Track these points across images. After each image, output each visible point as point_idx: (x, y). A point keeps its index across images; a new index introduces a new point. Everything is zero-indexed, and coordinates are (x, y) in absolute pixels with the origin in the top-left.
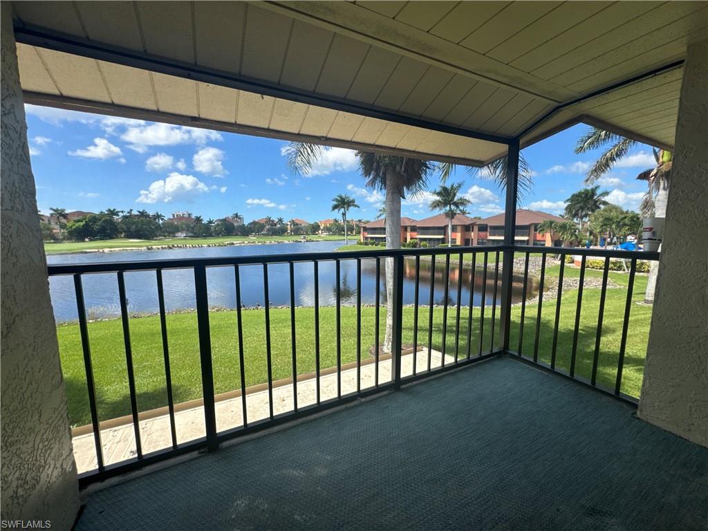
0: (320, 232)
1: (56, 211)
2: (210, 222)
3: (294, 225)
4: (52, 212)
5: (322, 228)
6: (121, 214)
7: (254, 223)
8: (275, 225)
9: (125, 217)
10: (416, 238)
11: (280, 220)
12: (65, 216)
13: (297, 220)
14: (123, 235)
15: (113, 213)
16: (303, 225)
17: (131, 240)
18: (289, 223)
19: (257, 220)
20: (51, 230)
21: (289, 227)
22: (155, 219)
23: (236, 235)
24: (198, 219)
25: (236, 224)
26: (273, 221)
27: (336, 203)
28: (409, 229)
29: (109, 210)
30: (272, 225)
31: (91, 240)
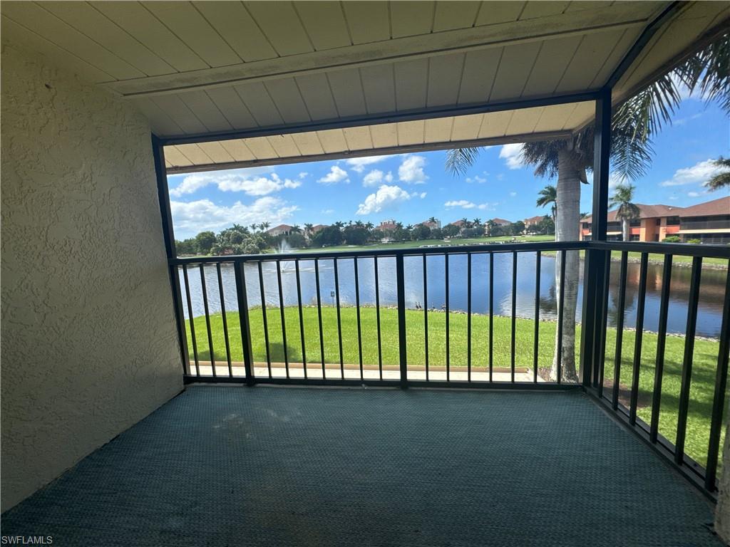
0: (525, 232)
1: (308, 225)
2: (409, 228)
3: (493, 225)
4: (305, 226)
5: (527, 227)
6: (345, 225)
7: (449, 226)
8: (472, 227)
9: (347, 227)
10: (678, 235)
11: (477, 221)
12: (312, 229)
13: (496, 219)
14: (345, 242)
15: (339, 225)
16: (503, 225)
17: (350, 246)
18: (487, 224)
19: (452, 223)
20: (305, 239)
21: (486, 228)
22: (367, 227)
23: (432, 239)
24: (399, 226)
25: (431, 228)
26: (469, 223)
27: (542, 196)
28: (664, 222)
29: (337, 223)
30: (468, 227)
31: (326, 247)
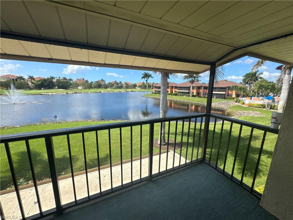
0: (137, 87)
1: (30, 77)
2: (92, 82)
3: (126, 84)
4: (28, 77)
5: (138, 86)
6: (56, 79)
8: (118, 84)
9: (58, 80)
10: (177, 92)
11: (120, 82)
12: (34, 79)
13: (127, 82)
14: (57, 87)
15: (52, 78)
16: (130, 84)
17: (60, 90)
18: (124, 84)
19: (111, 82)
20: (28, 84)
21: (124, 85)
22: (69, 81)
23: (102, 88)
24: (87, 81)
25: (102, 84)
26: (117, 83)
27: (143, 76)
28: (174, 88)
29: (51, 77)
31: (44, 89)
